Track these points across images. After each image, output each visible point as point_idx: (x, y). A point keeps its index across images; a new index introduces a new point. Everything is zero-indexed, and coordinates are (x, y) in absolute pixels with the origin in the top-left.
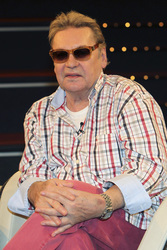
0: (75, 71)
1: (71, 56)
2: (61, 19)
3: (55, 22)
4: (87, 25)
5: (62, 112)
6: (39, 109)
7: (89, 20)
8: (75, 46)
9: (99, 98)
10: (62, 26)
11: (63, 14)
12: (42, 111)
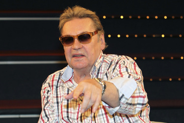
0: (80, 52)
1: (76, 40)
2: (68, 12)
3: (64, 14)
4: (88, 16)
5: (70, 84)
6: (53, 80)
7: (90, 12)
8: (79, 32)
9: (98, 73)
10: (69, 18)
11: (69, 8)
12: (55, 83)
